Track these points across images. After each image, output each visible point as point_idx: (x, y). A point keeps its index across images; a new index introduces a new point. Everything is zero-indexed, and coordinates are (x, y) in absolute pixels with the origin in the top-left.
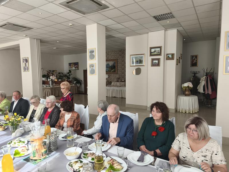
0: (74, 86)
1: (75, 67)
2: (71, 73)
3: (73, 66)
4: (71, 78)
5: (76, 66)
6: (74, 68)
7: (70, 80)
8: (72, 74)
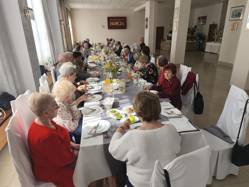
0: (195, 42)
2: (197, 28)
4: (195, 34)
5: (204, 21)
6: (201, 23)
7: (194, 36)
8: (197, 30)
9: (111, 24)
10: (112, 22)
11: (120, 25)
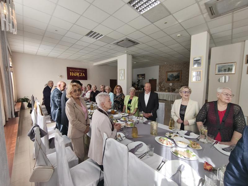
1: (142, 78)
3: (141, 76)
8: (140, 83)
9: (71, 75)
10: (72, 73)
11: (81, 76)
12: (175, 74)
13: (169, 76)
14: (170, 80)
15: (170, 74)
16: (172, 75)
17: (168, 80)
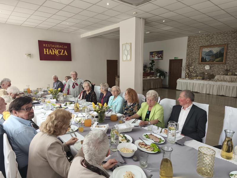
0: (158, 79)
1: (158, 57)
3: (156, 55)
5: (159, 55)
9: (46, 53)
10: (47, 49)
11: (62, 54)
12: (215, 50)
13: (204, 54)
14: (205, 61)
15: (207, 50)
16: (210, 51)
17: (203, 60)
